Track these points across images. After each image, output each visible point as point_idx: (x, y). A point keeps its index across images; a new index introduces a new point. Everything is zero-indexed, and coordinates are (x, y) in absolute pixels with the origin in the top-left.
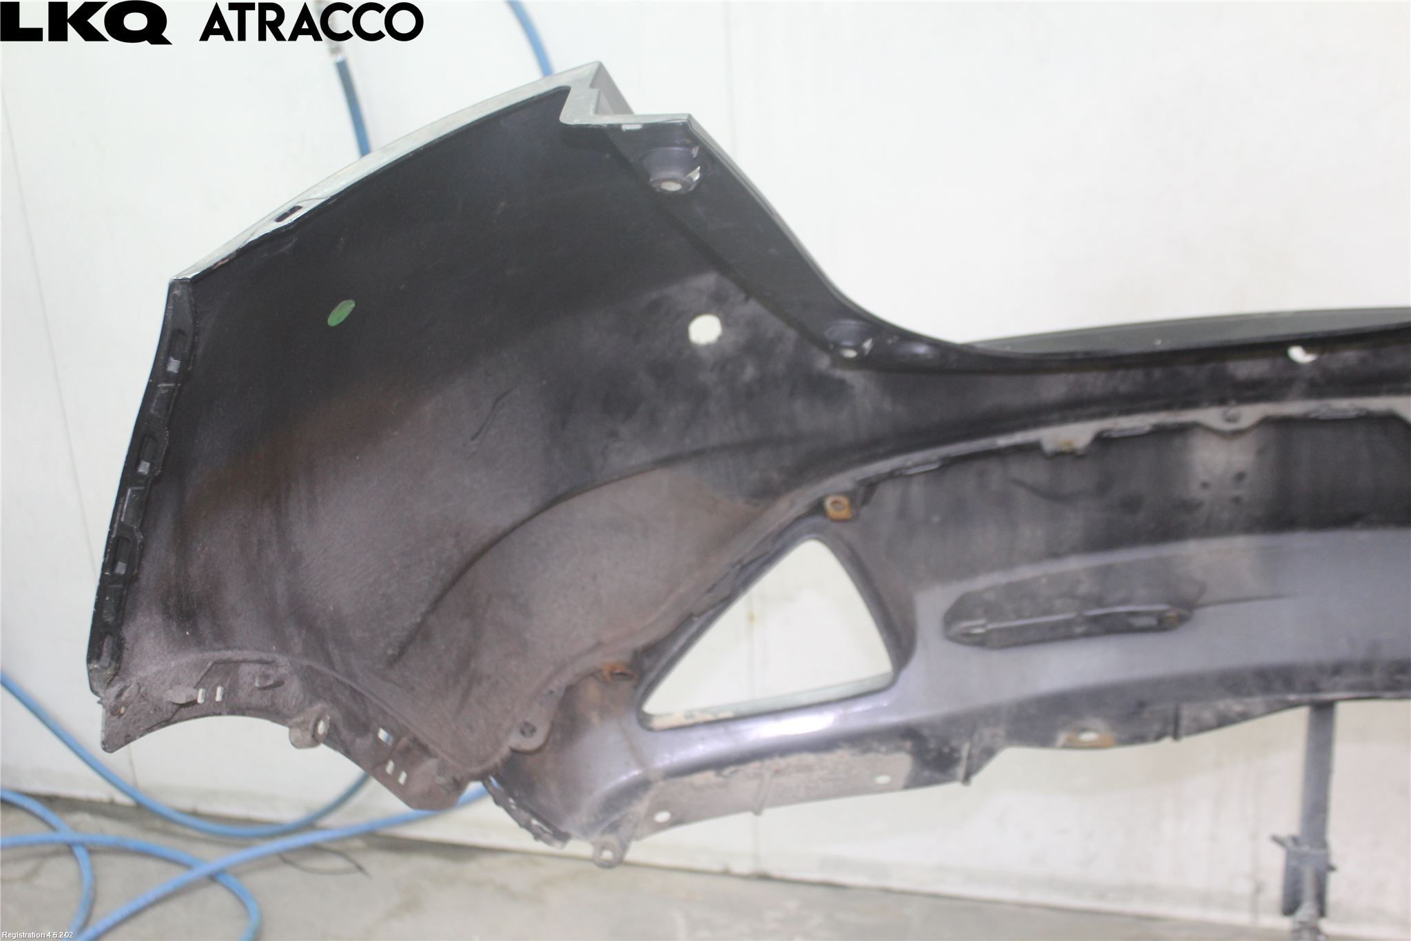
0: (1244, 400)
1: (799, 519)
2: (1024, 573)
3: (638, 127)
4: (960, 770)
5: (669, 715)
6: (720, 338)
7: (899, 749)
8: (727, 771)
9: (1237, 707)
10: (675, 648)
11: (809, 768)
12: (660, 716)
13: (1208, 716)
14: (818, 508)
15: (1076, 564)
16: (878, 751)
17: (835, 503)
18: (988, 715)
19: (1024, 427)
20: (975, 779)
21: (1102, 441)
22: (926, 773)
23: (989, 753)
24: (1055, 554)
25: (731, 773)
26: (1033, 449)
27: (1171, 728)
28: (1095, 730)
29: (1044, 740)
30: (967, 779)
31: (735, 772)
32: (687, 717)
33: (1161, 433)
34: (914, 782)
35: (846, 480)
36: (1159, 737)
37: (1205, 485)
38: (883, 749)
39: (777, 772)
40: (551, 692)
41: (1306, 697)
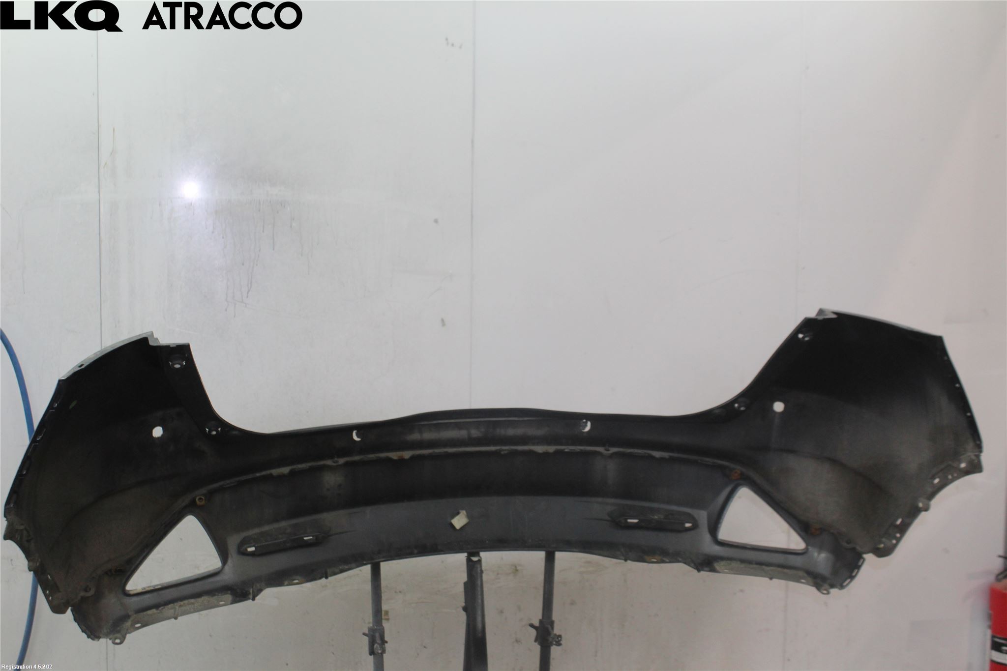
0: (339, 456)
1: (186, 507)
2: (266, 528)
3: (175, 346)
4: (251, 596)
5: (136, 590)
6: (162, 435)
7: (226, 594)
8: (160, 609)
9: (346, 567)
10: (138, 562)
11: (193, 603)
12: (131, 590)
13: (337, 570)
14: (193, 503)
15: (283, 524)
16: (218, 595)
17: (200, 499)
18: (258, 579)
19: (265, 469)
20: (257, 598)
21: (292, 473)
22: (238, 599)
23: (260, 591)
24: (276, 520)
25: (162, 609)
26: (271, 476)
27: (324, 575)
28: (297, 580)
29: (280, 584)
30: (253, 599)
31: (164, 608)
32: (143, 589)
33: (312, 470)
34: (234, 602)
35: (203, 491)
36: (320, 578)
37: (328, 490)
38: (220, 595)
39: (181, 606)
40: (94, 577)
41: (369, 562)
